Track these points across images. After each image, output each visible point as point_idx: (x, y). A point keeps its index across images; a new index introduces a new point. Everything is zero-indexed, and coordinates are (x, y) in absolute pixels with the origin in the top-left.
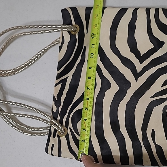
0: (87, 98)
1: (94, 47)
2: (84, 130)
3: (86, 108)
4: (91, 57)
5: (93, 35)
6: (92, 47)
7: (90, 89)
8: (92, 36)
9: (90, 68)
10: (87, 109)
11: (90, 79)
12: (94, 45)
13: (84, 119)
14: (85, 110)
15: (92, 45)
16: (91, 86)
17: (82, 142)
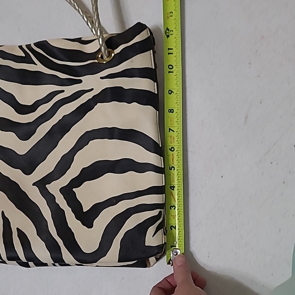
0: (172, 148)
1: (172, 54)
2: (172, 207)
3: (171, 167)
4: (169, 72)
5: (167, 31)
6: (169, 54)
7: (174, 131)
8: (167, 34)
9: (170, 92)
10: (173, 169)
11: (172, 112)
12: (172, 49)
13: (171, 187)
14: (170, 169)
15: (169, 49)
16: (175, 124)
17: (172, 229)
